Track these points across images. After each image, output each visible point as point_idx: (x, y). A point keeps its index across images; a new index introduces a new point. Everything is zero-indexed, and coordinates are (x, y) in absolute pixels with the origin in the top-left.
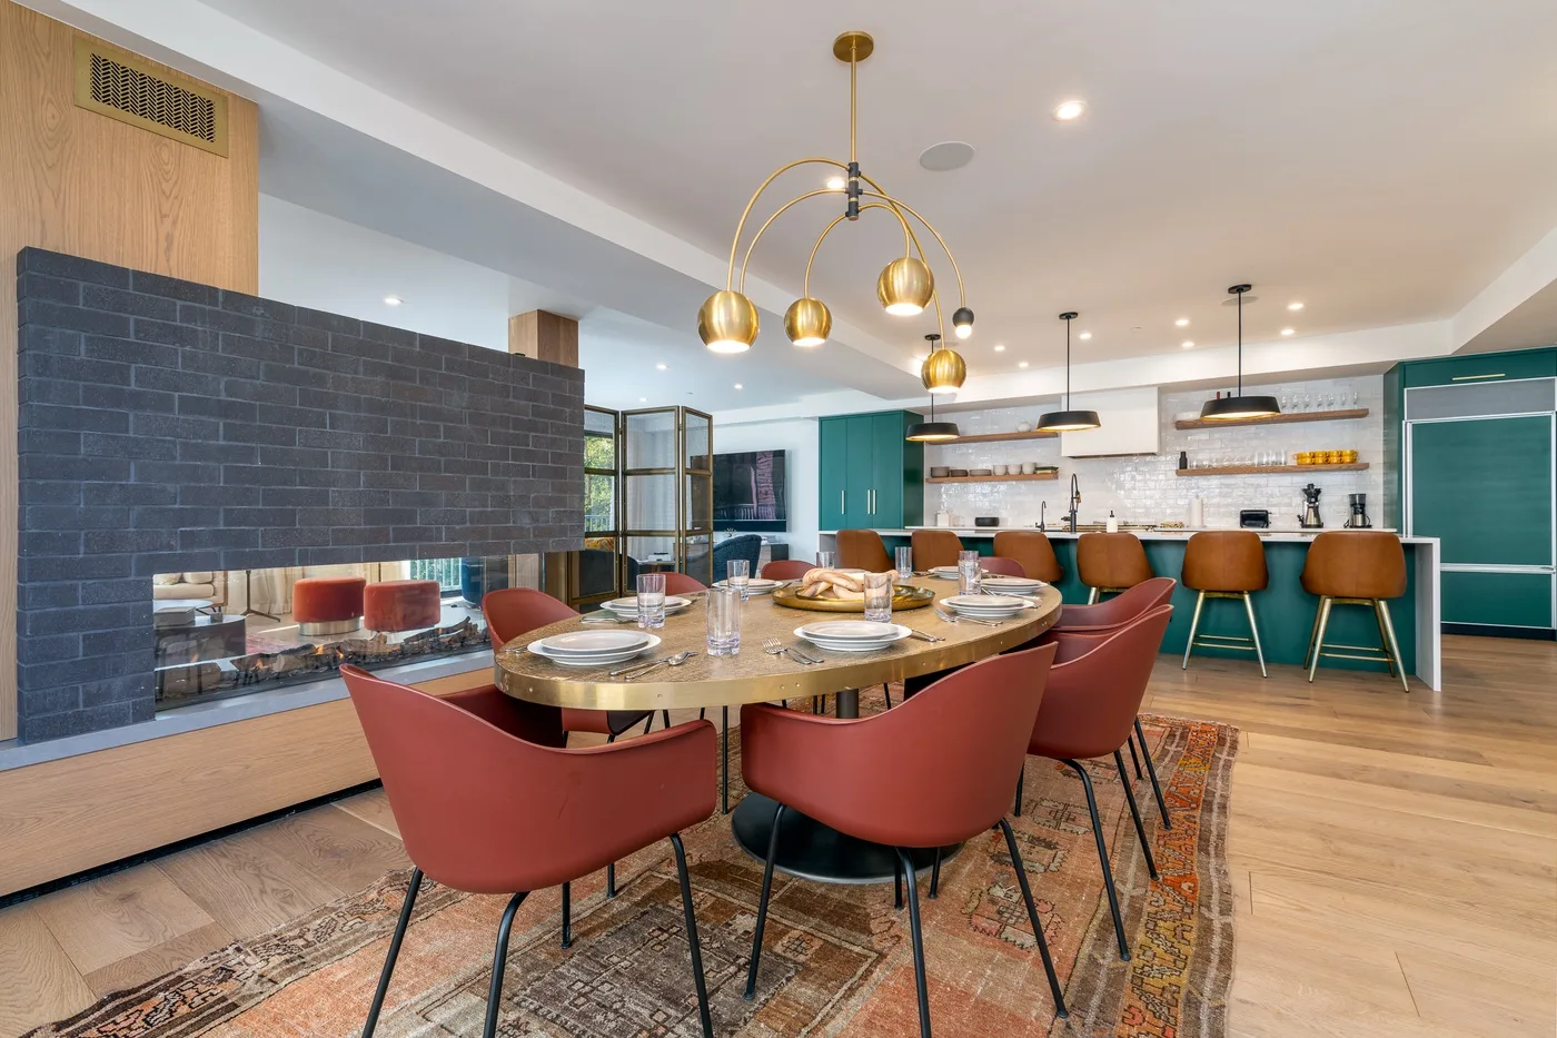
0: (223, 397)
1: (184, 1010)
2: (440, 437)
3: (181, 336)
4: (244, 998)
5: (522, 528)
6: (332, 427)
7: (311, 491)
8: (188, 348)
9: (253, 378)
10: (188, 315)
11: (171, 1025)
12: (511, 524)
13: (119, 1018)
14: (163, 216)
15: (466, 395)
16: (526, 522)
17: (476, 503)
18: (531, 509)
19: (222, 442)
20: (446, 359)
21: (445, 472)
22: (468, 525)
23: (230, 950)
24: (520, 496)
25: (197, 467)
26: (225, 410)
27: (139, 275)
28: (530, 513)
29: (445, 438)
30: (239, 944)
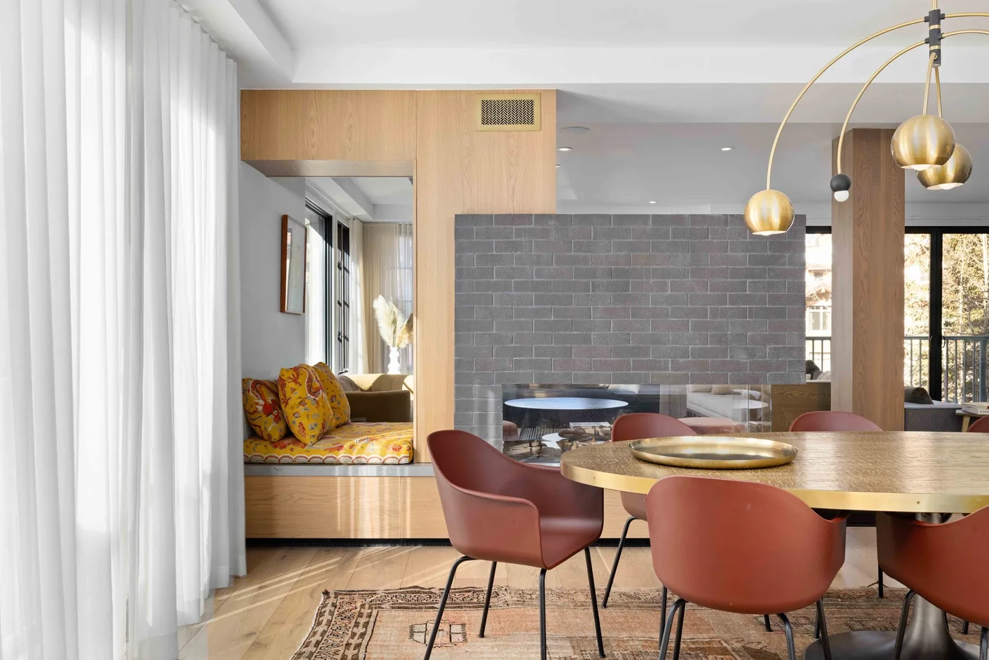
0: (535, 279)
1: (475, 600)
2: (667, 291)
3: (515, 246)
4: (494, 606)
5: (738, 363)
6: (593, 291)
7: (580, 334)
8: (518, 253)
9: (549, 265)
10: (519, 233)
11: (469, 603)
12: (728, 359)
13: (457, 594)
14: (511, 177)
15: (689, 255)
16: (742, 357)
17: (697, 341)
18: (748, 346)
19: (534, 306)
20: (673, 230)
21: (672, 317)
22: (690, 359)
23: (503, 589)
24: (738, 335)
25: (522, 322)
26: (535, 286)
27: (498, 216)
28: (746, 349)
29: (671, 291)
30: (508, 588)
